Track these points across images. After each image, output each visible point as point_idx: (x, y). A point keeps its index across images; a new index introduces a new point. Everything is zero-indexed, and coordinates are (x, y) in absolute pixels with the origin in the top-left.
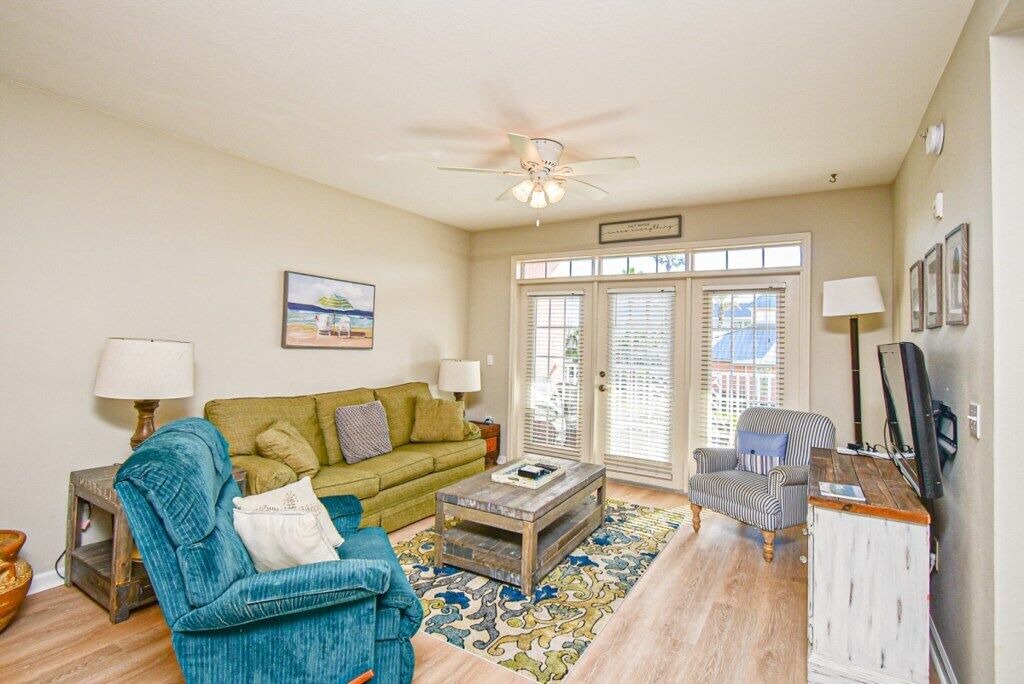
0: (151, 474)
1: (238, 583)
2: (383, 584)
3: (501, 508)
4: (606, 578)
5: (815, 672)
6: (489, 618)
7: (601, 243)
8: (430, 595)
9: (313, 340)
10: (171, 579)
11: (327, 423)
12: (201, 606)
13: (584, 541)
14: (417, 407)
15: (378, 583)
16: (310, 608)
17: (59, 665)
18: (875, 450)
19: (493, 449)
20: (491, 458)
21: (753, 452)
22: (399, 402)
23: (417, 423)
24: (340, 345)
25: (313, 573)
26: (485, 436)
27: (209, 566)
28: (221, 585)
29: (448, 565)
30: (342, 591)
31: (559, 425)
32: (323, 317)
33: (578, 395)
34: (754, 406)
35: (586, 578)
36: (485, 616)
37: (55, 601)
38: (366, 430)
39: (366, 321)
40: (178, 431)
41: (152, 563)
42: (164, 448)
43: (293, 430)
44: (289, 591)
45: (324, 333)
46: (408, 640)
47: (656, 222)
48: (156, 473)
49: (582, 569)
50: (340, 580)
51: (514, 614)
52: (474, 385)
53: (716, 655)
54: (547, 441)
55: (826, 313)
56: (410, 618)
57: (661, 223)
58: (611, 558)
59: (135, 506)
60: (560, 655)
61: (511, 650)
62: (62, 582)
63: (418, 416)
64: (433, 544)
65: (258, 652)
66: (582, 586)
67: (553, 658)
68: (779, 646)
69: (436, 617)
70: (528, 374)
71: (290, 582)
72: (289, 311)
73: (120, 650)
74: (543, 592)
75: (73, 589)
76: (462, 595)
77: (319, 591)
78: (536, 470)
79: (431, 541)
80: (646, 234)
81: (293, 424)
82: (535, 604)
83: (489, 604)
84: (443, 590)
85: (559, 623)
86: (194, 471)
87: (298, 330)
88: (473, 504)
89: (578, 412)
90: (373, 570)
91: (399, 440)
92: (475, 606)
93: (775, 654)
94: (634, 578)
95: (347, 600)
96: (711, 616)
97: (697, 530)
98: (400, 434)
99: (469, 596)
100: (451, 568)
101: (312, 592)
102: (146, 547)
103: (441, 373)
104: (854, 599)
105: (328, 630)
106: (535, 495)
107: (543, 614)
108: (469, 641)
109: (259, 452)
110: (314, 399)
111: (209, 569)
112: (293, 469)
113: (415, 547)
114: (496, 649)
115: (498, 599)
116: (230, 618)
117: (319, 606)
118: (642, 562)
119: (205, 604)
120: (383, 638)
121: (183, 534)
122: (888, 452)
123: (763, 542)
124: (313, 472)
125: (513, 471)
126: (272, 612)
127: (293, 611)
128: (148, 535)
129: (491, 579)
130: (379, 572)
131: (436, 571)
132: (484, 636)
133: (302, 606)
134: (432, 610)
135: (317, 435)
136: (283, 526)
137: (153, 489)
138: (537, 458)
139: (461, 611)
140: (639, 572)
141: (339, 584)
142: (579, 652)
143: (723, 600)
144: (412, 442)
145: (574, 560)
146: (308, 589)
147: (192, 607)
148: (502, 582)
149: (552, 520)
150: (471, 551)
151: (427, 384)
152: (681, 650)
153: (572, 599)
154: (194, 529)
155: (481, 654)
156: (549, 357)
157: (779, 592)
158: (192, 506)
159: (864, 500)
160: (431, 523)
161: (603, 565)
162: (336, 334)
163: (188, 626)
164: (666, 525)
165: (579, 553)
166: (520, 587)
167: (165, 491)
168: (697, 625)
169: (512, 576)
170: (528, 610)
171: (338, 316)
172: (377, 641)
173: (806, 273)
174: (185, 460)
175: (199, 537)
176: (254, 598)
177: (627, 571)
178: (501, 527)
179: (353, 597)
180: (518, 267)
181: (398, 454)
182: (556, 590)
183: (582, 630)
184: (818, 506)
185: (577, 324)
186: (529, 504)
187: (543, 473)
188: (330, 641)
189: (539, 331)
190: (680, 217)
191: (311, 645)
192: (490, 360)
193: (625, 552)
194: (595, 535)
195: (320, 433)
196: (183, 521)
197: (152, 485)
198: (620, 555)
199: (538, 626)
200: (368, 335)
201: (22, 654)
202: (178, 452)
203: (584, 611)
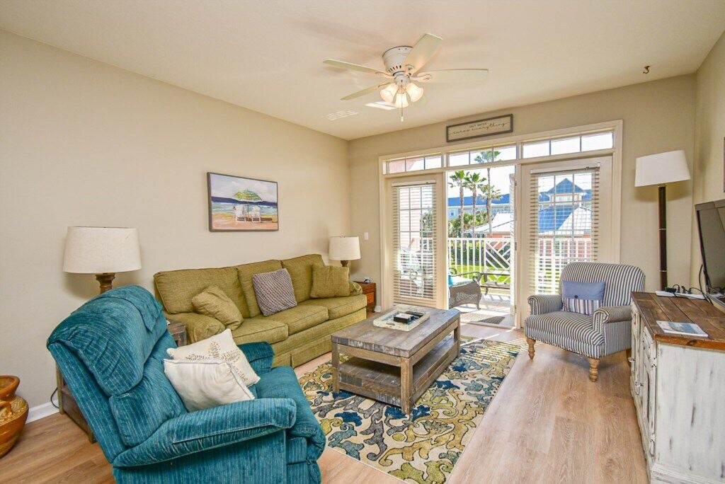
0: (78, 336)
1: (165, 425)
2: (290, 420)
3: (383, 348)
4: (466, 398)
5: (658, 479)
6: (377, 434)
7: (448, 141)
8: (330, 415)
9: (233, 225)
10: (106, 424)
11: (247, 286)
12: (134, 446)
13: (446, 369)
14: (314, 272)
15: (285, 420)
16: (228, 444)
17: (47, 479)
18: (690, 292)
19: (372, 301)
20: (371, 309)
21: (576, 297)
22: (301, 270)
23: (315, 284)
24: (254, 228)
25: (230, 412)
26: (365, 292)
27: (138, 413)
28: (151, 427)
29: (343, 391)
30: (254, 429)
31: (419, 282)
32: (239, 207)
33: (433, 259)
34: (572, 261)
35: (452, 399)
36: (375, 432)
37: (51, 426)
38: (275, 289)
39: (272, 210)
40: (110, 297)
41: (88, 411)
42: (93, 312)
43: (220, 293)
44: (209, 430)
45: (241, 219)
46: (314, 462)
47: (492, 122)
48: (83, 335)
49: (447, 391)
50: (253, 419)
51: (398, 430)
52: (355, 255)
53: (566, 463)
54: (411, 294)
55: (638, 184)
56: (314, 443)
57: (497, 122)
58: (468, 382)
59: (68, 363)
60: (438, 465)
61: (397, 461)
62: (57, 411)
63: (315, 279)
64: (331, 374)
65: (188, 480)
66: (449, 405)
67: (433, 467)
68: (617, 453)
69: (336, 433)
70: (395, 244)
71: (210, 422)
72: (213, 203)
73: (95, 465)
74: (418, 411)
75: (64, 416)
76: (355, 414)
77: (235, 429)
78: (407, 317)
79: (329, 371)
80: (485, 131)
81: (221, 288)
82: (413, 421)
83: (377, 422)
84: (341, 410)
85: (434, 437)
86: (120, 331)
87: (221, 218)
88: (360, 345)
89: (434, 272)
90: (281, 409)
91: (302, 298)
92: (366, 423)
93: (615, 460)
94: (489, 397)
95: (259, 435)
96: (556, 428)
97: (532, 358)
98: (303, 292)
99: (361, 416)
100: (346, 393)
101: (229, 430)
102: (82, 398)
103: (331, 247)
104: (696, 421)
105: (246, 459)
106: (408, 337)
107: (420, 430)
108: (363, 453)
109: (195, 310)
110: (236, 269)
111: (137, 415)
112: (222, 322)
113: (318, 377)
114: (385, 460)
115: (384, 417)
116: (159, 455)
117: (236, 441)
118: (493, 384)
119: (138, 444)
120: (293, 461)
121: (112, 386)
122: (703, 294)
123: (588, 367)
124: (237, 323)
125: (389, 317)
126: (195, 448)
127: (214, 447)
128: (81, 388)
129: (377, 401)
130: (287, 410)
131: (335, 396)
132: (375, 449)
133: (221, 442)
134: (333, 428)
135: (240, 296)
136: (203, 373)
137: (82, 348)
138: (406, 307)
139: (356, 428)
140: (493, 393)
141: (252, 422)
142: (453, 462)
143: (563, 415)
144: (312, 299)
145: (440, 384)
146: (225, 428)
147: (127, 447)
148: (385, 404)
149: (423, 355)
150: (361, 380)
151: (320, 256)
152: (536, 459)
153: (441, 416)
154: (121, 381)
155: (374, 465)
156: (410, 232)
157: (608, 407)
158: (118, 362)
159: (707, 335)
160: (329, 357)
161: (463, 388)
162: (250, 220)
163: (124, 462)
164: (508, 355)
165: (443, 378)
166: (400, 408)
167: (92, 350)
168: (547, 436)
169: (394, 399)
170: (408, 426)
171: (251, 207)
172: (289, 464)
173: (618, 155)
174: (111, 322)
175: (127, 388)
176: (179, 437)
177: (482, 392)
178: (384, 362)
179: (265, 433)
180: (384, 165)
181: (300, 308)
182: (428, 409)
183: (453, 442)
184: (662, 342)
185: (431, 206)
186: (405, 344)
187: (412, 318)
188: (248, 468)
189: (401, 212)
190: (511, 116)
191: (232, 472)
192: (367, 236)
193: (479, 376)
194: (454, 363)
195: (243, 295)
196: (111, 375)
197: (80, 346)
198: (475, 380)
199: (417, 440)
200: (275, 219)
201: (20, 470)
202: (104, 315)
203: (453, 426)
